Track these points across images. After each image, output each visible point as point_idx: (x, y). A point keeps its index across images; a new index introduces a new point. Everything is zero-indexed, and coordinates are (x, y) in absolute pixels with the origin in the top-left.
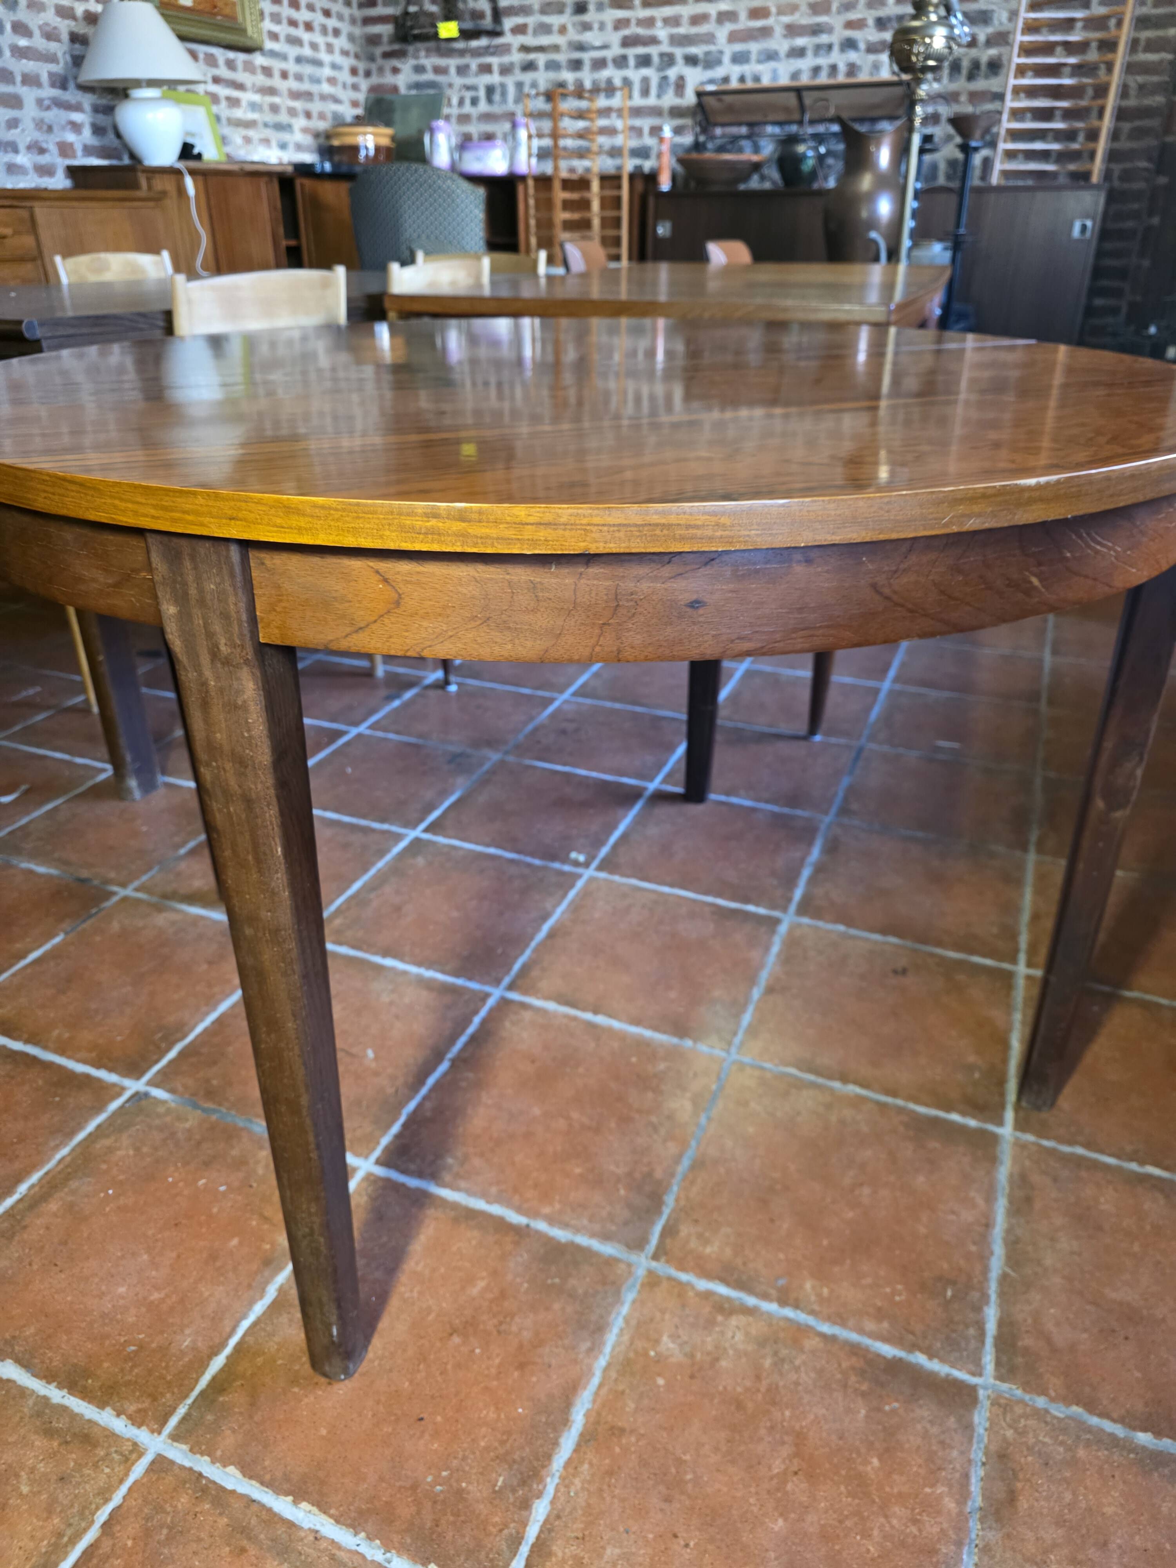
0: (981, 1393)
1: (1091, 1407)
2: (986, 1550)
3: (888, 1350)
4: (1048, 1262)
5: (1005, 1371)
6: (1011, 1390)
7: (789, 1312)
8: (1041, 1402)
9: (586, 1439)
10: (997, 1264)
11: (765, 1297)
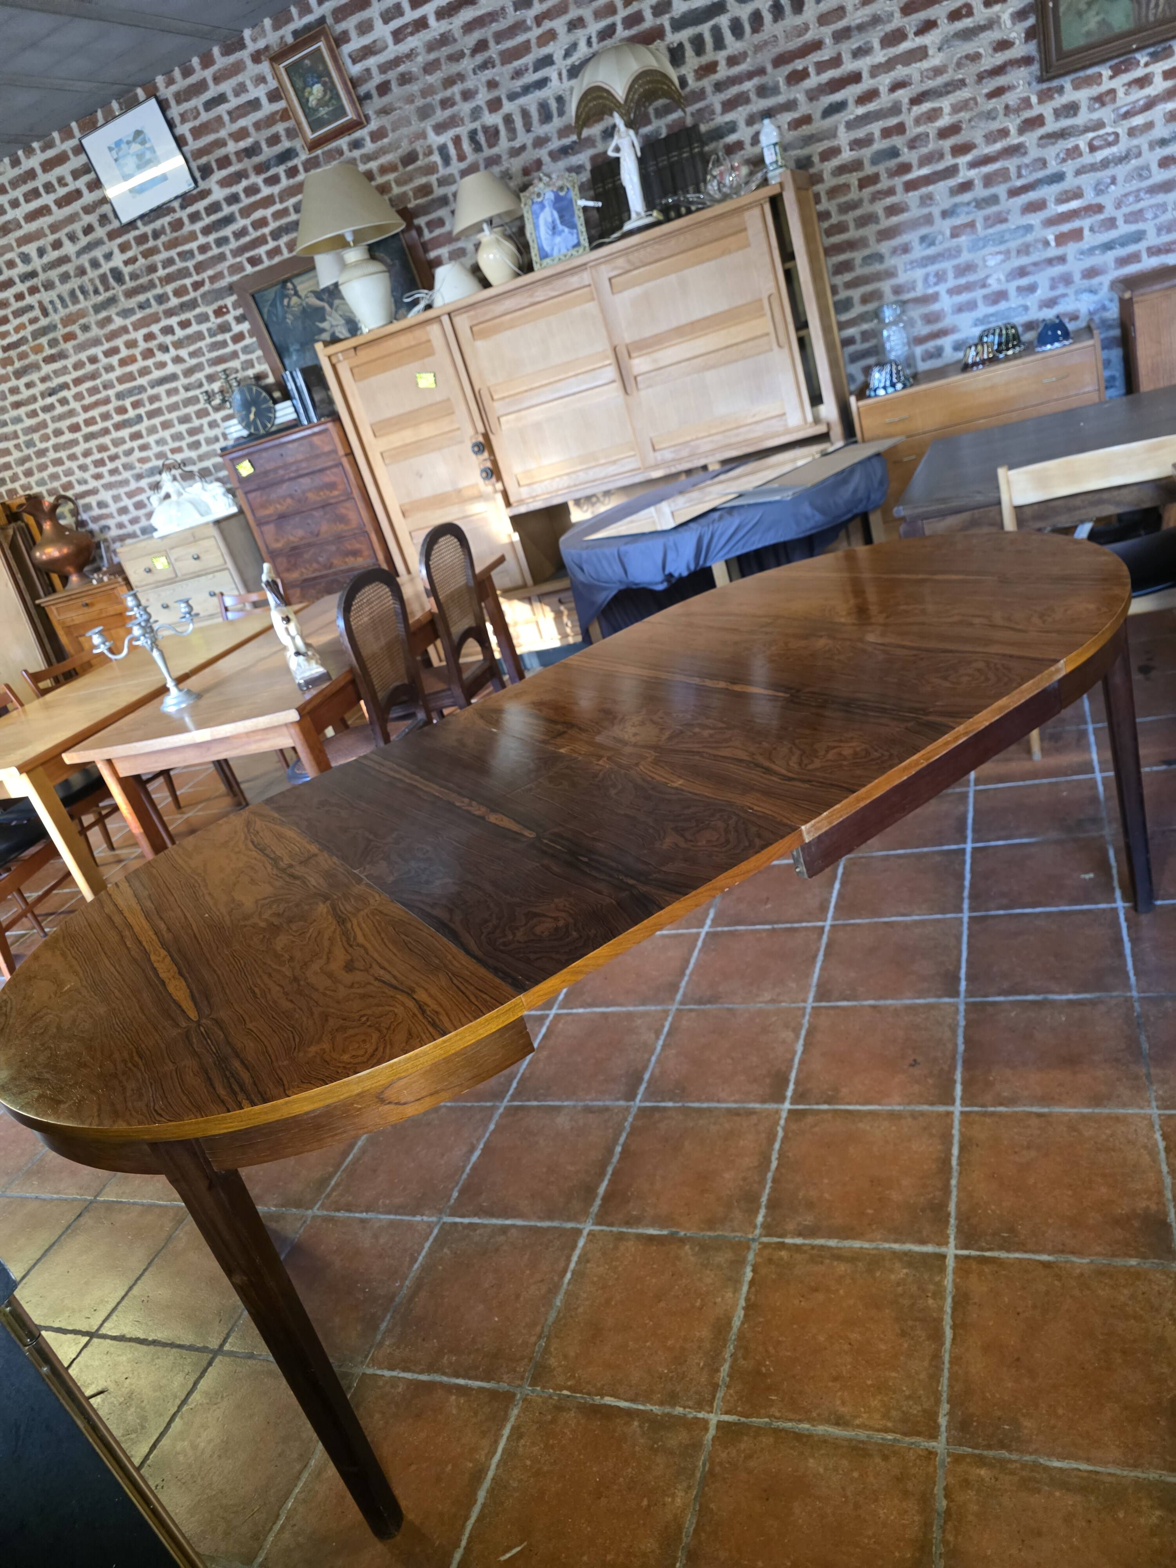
0: (632, 1103)
1: (630, 1134)
2: (574, 1107)
3: (647, 1076)
4: (701, 1122)
5: (642, 1110)
6: (634, 1111)
7: (659, 1048)
8: (630, 1119)
9: (603, 1014)
10: (696, 1105)
11: (665, 1041)
